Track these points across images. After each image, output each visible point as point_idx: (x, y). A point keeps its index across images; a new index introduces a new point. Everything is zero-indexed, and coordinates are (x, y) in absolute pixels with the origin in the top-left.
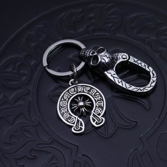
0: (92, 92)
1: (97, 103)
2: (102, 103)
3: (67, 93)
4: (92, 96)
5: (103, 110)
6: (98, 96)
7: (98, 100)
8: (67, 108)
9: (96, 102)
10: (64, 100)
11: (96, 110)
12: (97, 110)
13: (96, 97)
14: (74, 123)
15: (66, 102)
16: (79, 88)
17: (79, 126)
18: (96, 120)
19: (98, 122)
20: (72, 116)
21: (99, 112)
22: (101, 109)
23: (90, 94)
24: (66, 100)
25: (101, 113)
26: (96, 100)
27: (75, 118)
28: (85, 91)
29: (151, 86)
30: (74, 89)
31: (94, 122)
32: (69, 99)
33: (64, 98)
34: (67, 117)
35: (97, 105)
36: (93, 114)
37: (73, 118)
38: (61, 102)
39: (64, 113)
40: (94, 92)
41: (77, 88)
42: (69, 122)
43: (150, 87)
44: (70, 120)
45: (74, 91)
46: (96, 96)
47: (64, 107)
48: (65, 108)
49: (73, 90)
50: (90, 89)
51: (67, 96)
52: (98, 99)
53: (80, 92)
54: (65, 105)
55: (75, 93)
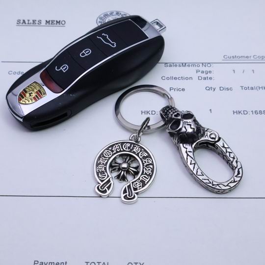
0: (146, 161)
1: (143, 176)
2: (148, 179)
3: (120, 145)
4: (143, 165)
5: (143, 186)
6: (149, 169)
7: (146, 174)
8: (108, 160)
9: (142, 174)
10: (111, 150)
11: (135, 183)
12: (137, 184)
13: (146, 169)
14: (102, 181)
15: (111, 153)
16: (135, 148)
17: (106, 188)
18: (128, 194)
19: (128, 196)
20: (106, 172)
21: (138, 187)
22: (141, 185)
23: (142, 161)
24: (113, 151)
25: (138, 188)
26: (145, 172)
27: (108, 176)
28: (140, 155)
29: (227, 185)
30: (131, 145)
31: (124, 193)
32: (117, 152)
33: (112, 148)
34: (100, 170)
35: (141, 178)
36: (130, 185)
37: (105, 175)
38: (106, 151)
39: (100, 164)
40: (148, 162)
41: (134, 147)
42: (99, 177)
43: (225, 186)
44: (101, 174)
45: (129, 148)
46: (148, 168)
47: (105, 157)
48: (105, 160)
49: (129, 145)
50: (147, 157)
51: (117, 148)
52: (147, 172)
53: (134, 153)
54: (108, 156)
55: (127, 150)
